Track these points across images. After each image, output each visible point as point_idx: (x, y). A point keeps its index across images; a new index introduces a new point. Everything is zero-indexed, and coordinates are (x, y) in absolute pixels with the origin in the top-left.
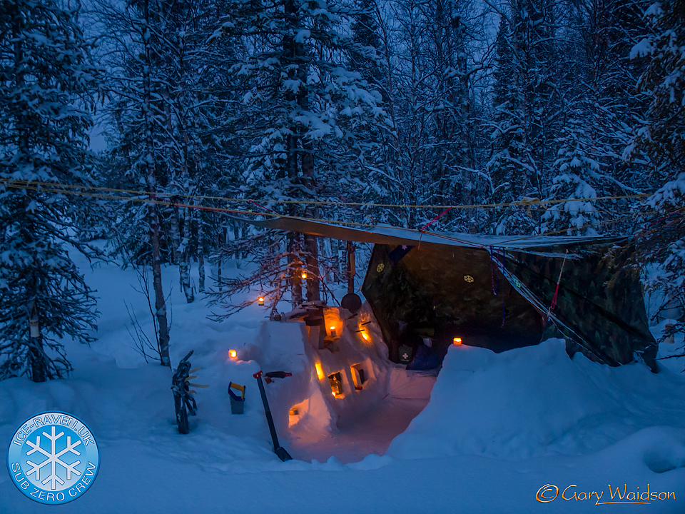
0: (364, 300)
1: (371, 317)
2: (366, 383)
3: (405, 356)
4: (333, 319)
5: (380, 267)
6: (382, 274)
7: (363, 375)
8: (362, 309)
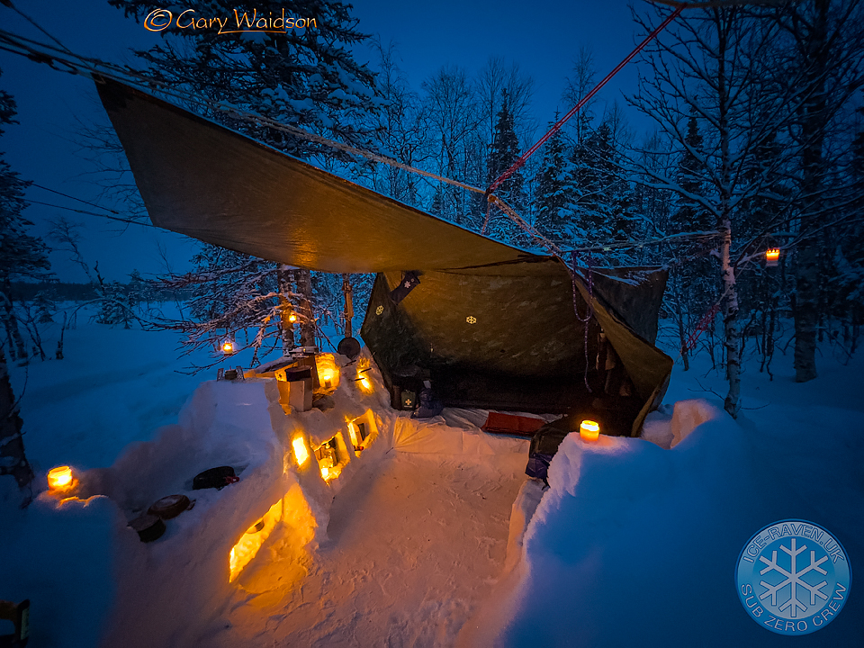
0: (363, 345)
1: (371, 362)
2: (367, 439)
3: (408, 402)
4: (327, 367)
5: (380, 310)
6: (380, 317)
7: (363, 430)
8: (362, 354)
